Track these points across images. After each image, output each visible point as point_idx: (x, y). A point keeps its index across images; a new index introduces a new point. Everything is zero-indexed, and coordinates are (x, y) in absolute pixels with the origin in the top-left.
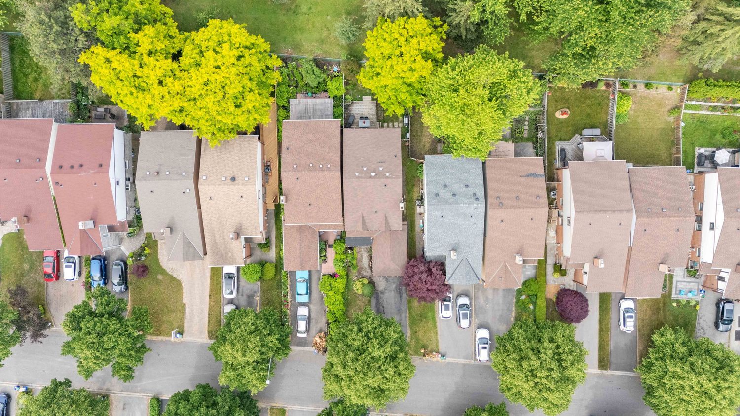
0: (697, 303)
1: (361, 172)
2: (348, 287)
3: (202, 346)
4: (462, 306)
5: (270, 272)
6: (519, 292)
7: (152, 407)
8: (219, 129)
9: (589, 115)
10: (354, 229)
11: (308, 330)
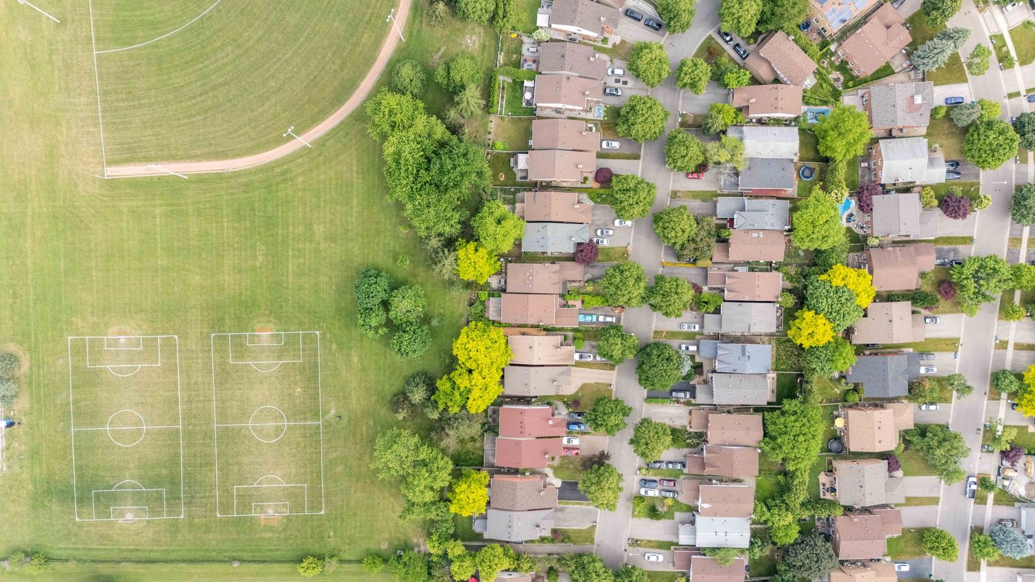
0: (606, 106)
1: (529, 284)
2: (589, 294)
3: (618, 374)
4: (602, 233)
5: (579, 335)
6: (596, 202)
7: (650, 402)
8: (506, 353)
9: (503, 163)
10: (558, 289)
11: (612, 317)
